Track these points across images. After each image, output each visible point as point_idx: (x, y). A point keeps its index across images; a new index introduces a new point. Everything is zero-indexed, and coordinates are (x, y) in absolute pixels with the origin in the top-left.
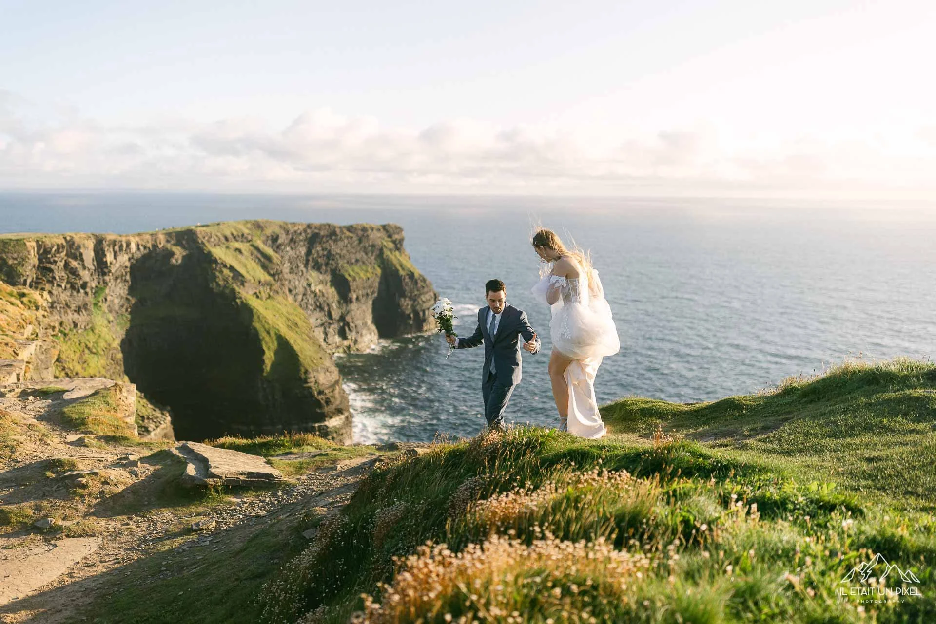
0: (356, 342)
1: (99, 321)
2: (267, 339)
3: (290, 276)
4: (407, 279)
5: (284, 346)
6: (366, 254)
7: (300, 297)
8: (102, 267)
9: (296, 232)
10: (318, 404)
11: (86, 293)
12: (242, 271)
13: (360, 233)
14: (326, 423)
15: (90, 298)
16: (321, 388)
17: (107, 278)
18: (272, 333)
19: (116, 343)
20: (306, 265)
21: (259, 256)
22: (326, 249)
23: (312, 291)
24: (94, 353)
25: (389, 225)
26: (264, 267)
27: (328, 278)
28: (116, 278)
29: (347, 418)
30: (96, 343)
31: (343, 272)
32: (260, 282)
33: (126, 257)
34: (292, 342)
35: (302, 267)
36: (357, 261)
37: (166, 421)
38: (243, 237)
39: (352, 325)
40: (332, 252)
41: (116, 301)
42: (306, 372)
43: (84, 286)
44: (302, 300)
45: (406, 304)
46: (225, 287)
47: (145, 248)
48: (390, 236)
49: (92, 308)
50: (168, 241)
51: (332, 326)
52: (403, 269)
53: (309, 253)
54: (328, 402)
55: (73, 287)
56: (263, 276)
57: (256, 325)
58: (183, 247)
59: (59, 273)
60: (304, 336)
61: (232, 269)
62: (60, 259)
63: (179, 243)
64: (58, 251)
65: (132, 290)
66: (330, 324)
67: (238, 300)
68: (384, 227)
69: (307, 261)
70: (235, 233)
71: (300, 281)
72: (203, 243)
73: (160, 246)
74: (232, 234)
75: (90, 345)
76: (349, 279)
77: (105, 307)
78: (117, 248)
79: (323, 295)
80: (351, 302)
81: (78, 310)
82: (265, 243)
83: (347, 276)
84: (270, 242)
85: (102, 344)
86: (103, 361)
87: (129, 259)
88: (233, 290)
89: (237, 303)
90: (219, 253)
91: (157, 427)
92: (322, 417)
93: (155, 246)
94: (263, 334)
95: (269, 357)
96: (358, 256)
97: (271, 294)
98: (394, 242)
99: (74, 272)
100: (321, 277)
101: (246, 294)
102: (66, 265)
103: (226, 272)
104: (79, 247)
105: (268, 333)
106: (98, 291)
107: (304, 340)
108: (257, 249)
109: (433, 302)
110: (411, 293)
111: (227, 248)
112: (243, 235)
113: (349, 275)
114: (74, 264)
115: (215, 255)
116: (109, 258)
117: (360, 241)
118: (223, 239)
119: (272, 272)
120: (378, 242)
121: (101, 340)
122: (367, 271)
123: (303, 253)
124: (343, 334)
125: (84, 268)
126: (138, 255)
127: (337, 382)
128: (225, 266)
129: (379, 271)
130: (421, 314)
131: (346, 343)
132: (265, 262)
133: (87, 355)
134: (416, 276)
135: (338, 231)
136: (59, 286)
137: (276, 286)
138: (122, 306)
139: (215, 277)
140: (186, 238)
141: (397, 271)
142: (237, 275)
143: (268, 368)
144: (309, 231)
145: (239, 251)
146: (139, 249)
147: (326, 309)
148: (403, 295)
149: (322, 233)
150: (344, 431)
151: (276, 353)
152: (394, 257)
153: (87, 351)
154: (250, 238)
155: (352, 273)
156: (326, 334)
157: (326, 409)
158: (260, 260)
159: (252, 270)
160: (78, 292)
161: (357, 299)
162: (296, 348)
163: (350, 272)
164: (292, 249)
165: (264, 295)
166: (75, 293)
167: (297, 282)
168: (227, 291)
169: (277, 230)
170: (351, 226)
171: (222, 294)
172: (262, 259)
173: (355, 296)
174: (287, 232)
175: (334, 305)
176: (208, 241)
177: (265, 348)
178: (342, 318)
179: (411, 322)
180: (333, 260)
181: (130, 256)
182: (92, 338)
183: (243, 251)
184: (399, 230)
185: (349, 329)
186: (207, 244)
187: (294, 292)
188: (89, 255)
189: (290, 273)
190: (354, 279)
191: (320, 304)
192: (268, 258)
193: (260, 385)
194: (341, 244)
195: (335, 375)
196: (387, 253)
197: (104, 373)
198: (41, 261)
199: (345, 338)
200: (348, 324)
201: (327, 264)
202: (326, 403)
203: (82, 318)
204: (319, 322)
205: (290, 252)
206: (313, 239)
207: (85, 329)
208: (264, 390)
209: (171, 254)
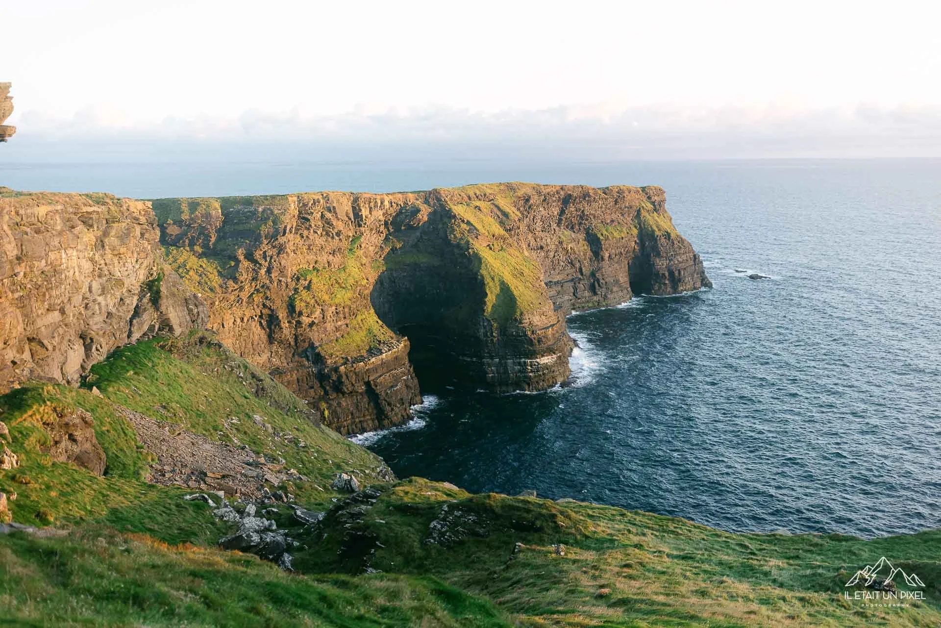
0: (605, 298)
1: (352, 263)
2: (491, 284)
3: (542, 234)
4: (663, 240)
5: (505, 291)
6: (623, 215)
7: (552, 254)
8: (357, 218)
9: (548, 193)
10: (531, 342)
11: (341, 240)
12: (478, 226)
13: (616, 196)
14: (538, 360)
15: (345, 244)
16: (535, 329)
17: (362, 229)
18: (496, 279)
20: (559, 224)
21: (499, 214)
22: (580, 210)
23: (563, 249)
24: (343, 288)
25: (649, 187)
26: (502, 223)
27: (581, 236)
28: (371, 230)
29: (559, 358)
30: (346, 279)
31: (595, 231)
32: (493, 236)
33: (381, 212)
34: (512, 288)
35: (554, 226)
36: (612, 221)
37: (402, 346)
38: (484, 197)
39: (602, 281)
40: (586, 213)
41: (371, 248)
42: (522, 314)
43: (338, 234)
44: (554, 257)
45: (661, 264)
46: (461, 239)
47: (397, 205)
48: (649, 198)
49: (346, 252)
50: (417, 200)
51: (582, 282)
52: (659, 230)
53: (562, 212)
55: (327, 234)
56: (498, 230)
57: (483, 272)
58: (429, 205)
59: (316, 222)
60: (528, 284)
61: (468, 223)
62: (317, 212)
63: (426, 202)
64: (315, 205)
65: (386, 241)
66: (580, 279)
67: (470, 250)
68: (643, 189)
69: (560, 220)
70: (478, 193)
71: (551, 239)
72: (446, 201)
73: (410, 204)
74: (476, 194)
75: (340, 281)
76: (601, 238)
77: (359, 252)
78: (372, 204)
79: (575, 253)
80: (603, 259)
81: (333, 253)
83: (599, 235)
84: (522, 202)
85: (351, 281)
86: (349, 294)
87: (384, 214)
88: (468, 242)
89: (469, 253)
90: (459, 210)
91: (389, 350)
92: (533, 354)
93: (406, 204)
94: (488, 280)
95: (491, 299)
96: (614, 216)
97: (504, 247)
98: (653, 203)
99: (329, 223)
100: (573, 235)
101: (479, 246)
102: (322, 216)
103: (464, 226)
104: (333, 203)
105: (493, 279)
106: (355, 239)
107: (526, 287)
108: (497, 207)
109: (692, 263)
110: (667, 253)
111: (468, 205)
112: (485, 195)
113: (602, 235)
114: (328, 215)
115: (454, 211)
116: (365, 212)
117: (616, 202)
118: (466, 198)
119: (508, 227)
120: (636, 203)
121: (351, 278)
122: (621, 231)
123: (556, 213)
124: (593, 289)
125: (338, 219)
126: (391, 211)
127: (552, 326)
128: (463, 221)
129: (635, 232)
130: (676, 273)
131: (595, 298)
132: (503, 219)
133: (336, 288)
134: (673, 236)
135: (591, 192)
136: (315, 232)
137: (511, 240)
138: (376, 253)
139: (454, 230)
140: (433, 197)
141: (653, 231)
142: (472, 229)
143: (489, 310)
144: (562, 193)
145: (479, 208)
146: (392, 206)
147: (578, 265)
148: (658, 255)
149: (575, 194)
150: (556, 368)
151: (498, 296)
152: (652, 220)
154: (492, 197)
155: (605, 233)
156: (575, 289)
157: (538, 347)
158: (498, 217)
159: (488, 225)
160: (333, 238)
161: (610, 258)
162: (515, 293)
163: (602, 232)
164: (545, 209)
165: (497, 248)
166: (330, 239)
167: (549, 240)
168: (462, 242)
169: (529, 191)
170: (607, 188)
171: (458, 246)
172: (501, 217)
173: (607, 255)
174: (539, 193)
175: (586, 263)
176: (451, 199)
177: (487, 292)
178: (593, 274)
179: (667, 282)
180: (587, 220)
181: (384, 211)
182: (343, 275)
183: (483, 209)
184: (660, 192)
185: (599, 285)
186: (449, 202)
187: (545, 249)
188: (344, 209)
189: (543, 231)
190: (607, 239)
191: (572, 260)
192: (506, 215)
193: (481, 324)
194: (594, 204)
196: (644, 213)
197: (349, 303)
198: (300, 213)
199: (595, 294)
200: (598, 281)
201: (580, 224)
202: (539, 341)
203: (336, 260)
204: (570, 277)
205: (543, 212)
206: (567, 200)
207: (339, 269)
208: (485, 327)
209: (419, 211)
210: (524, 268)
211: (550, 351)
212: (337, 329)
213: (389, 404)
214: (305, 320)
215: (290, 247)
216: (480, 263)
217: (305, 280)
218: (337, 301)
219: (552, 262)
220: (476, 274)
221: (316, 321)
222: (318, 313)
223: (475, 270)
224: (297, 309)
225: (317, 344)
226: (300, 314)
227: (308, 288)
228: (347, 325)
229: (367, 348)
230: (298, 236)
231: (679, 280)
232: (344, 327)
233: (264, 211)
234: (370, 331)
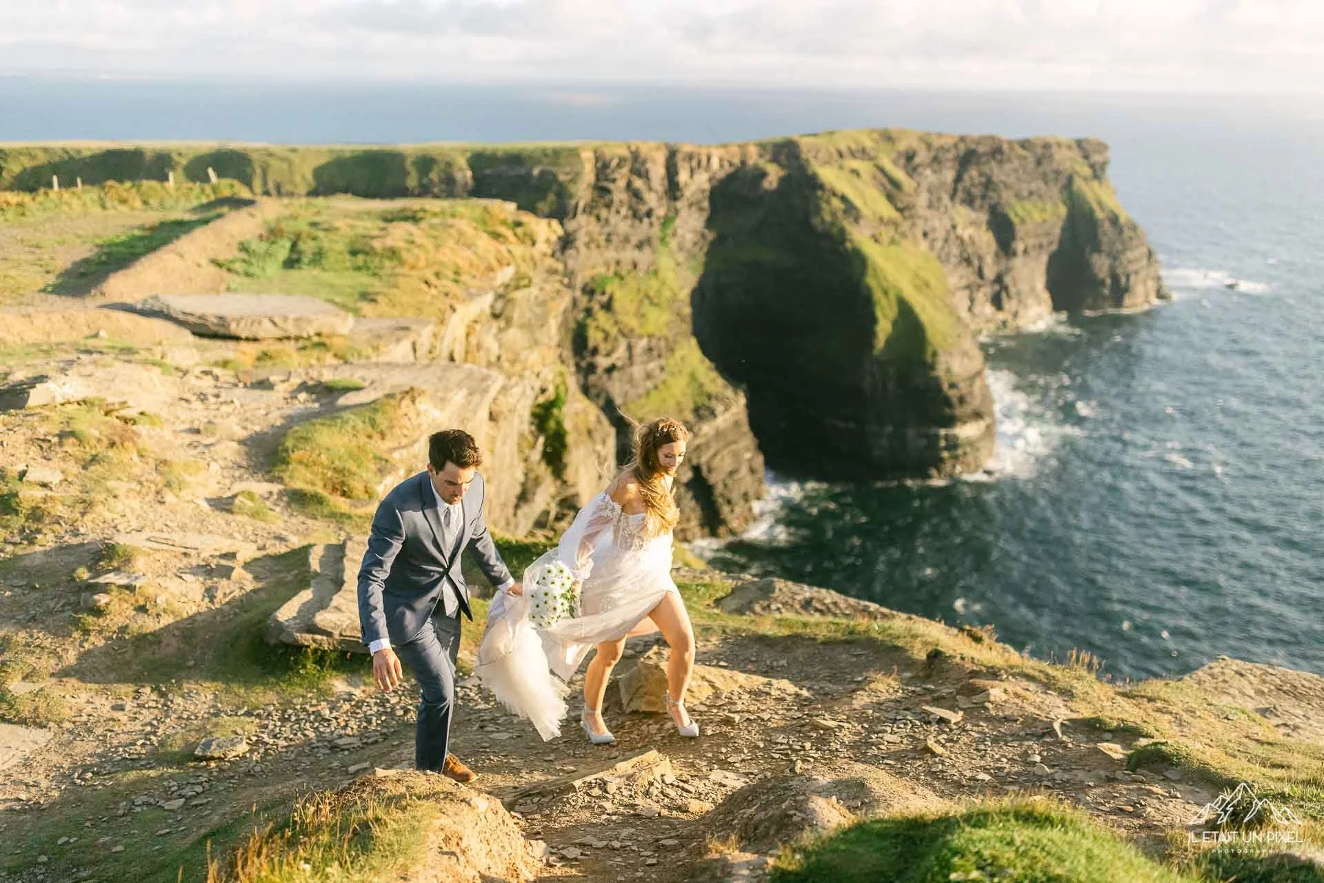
0: (1015, 315)
1: (665, 263)
2: (883, 302)
3: (927, 213)
4: (1107, 225)
5: (906, 314)
6: (1046, 183)
7: (939, 244)
8: (673, 190)
9: (942, 147)
10: (947, 402)
11: (651, 224)
12: (858, 202)
13: (1039, 152)
14: (957, 431)
15: (656, 231)
16: (955, 379)
17: (679, 204)
18: (892, 296)
19: (685, 294)
20: (952, 198)
21: (885, 181)
22: (985, 174)
23: (957, 237)
24: (655, 305)
25: (1087, 140)
26: (890, 198)
27: (983, 217)
28: (691, 205)
29: (988, 427)
30: (659, 291)
31: (1006, 210)
32: (881, 219)
33: (705, 177)
34: (918, 309)
35: (946, 199)
36: (1031, 193)
37: (739, 403)
38: (863, 154)
39: (1012, 289)
40: (995, 179)
41: (689, 236)
42: (935, 354)
43: (649, 214)
44: (942, 248)
45: (1101, 265)
46: (832, 224)
47: (731, 164)
48: (1086, 157)
49: (656, 242)
50: (761, 156)
51: (983, 290)
52: (1102, 209)
53: (958, 179)
54: (962, 400)
55: (635, 215)
56: (887, 210)
57: (870, 281)
58: (781, 165)
59: (619, 194)
60: (939, 303)
61: (844, 199)
62: (621, 177)
63: (775, 160)
64: (619, 166)
65: (710, 223)
66: (979, 286)
67: (848, 245)
68: (1080, 143)
69: (955, 190)
70: (854, 147)
71: (940, 221)
72: (807, 160)
73: (750, 163)
74: (849, 148)
75: (652, 294)
76: (1015, 220)
77: (673, 243)
78: (694, 163)
79: (974, 243)
80: (1014, 254)
81: (639, 246)
82: (895, 162)
83: (1012, 216)
84: (902, 161)
85: (667, 294)
86: (666, 317)
87: (709, 180)
88: (842, 231)
89: (846, 249)
90: (828, 175)
91: (726, 410)
92: (950, 421)
93: (743, 163)
94: (878, 295)
95: (884, 328)
96: (1033, 186)
97: (897, 237)
98: (1092, 166)
99: (636, 195)
100: (973, 216)
101: (860, 236)
102: (629, 185)
103: (836, 203)
104: (644, 162)
105: (886, 293)
106: (667, 221)
107: (937, 308)
108: (882, 170)
109: (1144, 262)
110: (1111, 247)
111: (841, 167)
112: (864, 150)
113: (1016, 215)
114: (638, 183)
115: (821, 177)
116: (683, 177)
117: (1039, 162)
118: (835, 155)
119: (900, 205)
120: (1067, 166)
121: (665, 288)
122: (1044, 210)
123: (950, 179)
124: (997, 302)
125: (650, 189)
126: (721, 175)
127: (979, 374)
128: (834, 194)
129: (1063, 210)
130: (1123, 280)
131: (1001, 316)
132: (892, 190)
133: (647, 307)
134: (1122, 220)
135: (1005, 147)
136: (618, 212)
137: (905, 226)
138: (695, 244)
139: (820, 209)
140: (786, 152)
141: (1092, 212)
142: (850, 209)
143: (881, 345)
144: (961, 146)
145: (855, 172)
146: (721, 166)
147: (976, 263)
148: (1097, 248)
149: (981, 150)
150: (981, 444)
151: (895, 324)
152: (1090, 191)
153: (646, 302)
154: (873, 154)
155: (1021, 212)
156: (972, 300)
157: (959, 411)
158: (885, 188)
159: (871, 202)
160: (641, 221)
161: (1025, 251)
162: (923, 318)
163: (1017, 210)
164: (934, 172)
165: (885, 238)
166: (637, 223)
167: (937, 222)
168: (834, 230)
169: (915, 144)
170: (1028, 141)
171: (827, 235)
172: (889, 186)
173: (1021, 247)
174: (929, 146)
175: (989, 259)
176: (815, 157)
177: (878, 314)
178: (999, 279)
179: (1106, 292)
180: (994, 190)
181: (711, 175)
182: (654, 284)
183: (862, 172)
184: (1102, 147)
185: (1008, 295)
186: (813, 161)
187: (931, 236)
188: (657, 171)
189: (928, 208)
190: (1023, 221)
191: (968, 255)
192: (896, 184)
193: (867, 367)
194: (1007, 167)
195: (977, 360)
196: (1079, 184)
197: (665, 332)
198: (598, 178)
199: (1001, 309)
200: (1006, 287)
201: (984, 197)
202: (960, 401)
203: (644, 257)
204: (964, 282)
205: (931, 177)
206: (967, 159)
207: (647, 272)
208: (874, 375)
209: (763, 175)
211: (978, 415)
212: (649, 376)
213: (729, 502)
214: (602, 362)
215: (581, 239)
217: (603, 293)
218: (650, 328)
221: (619, 364)
222: (621, 351)
223: (856, 278)
224: (591, 344)
225: (618, 401)
226: (595, 351)
227: (608, 307)
228: (662, 369)
229: (691, 406)
230: (593, 219)
231: (1126, 290)
232: (657, 372)
233: (543, 173)
234: (693, 377)
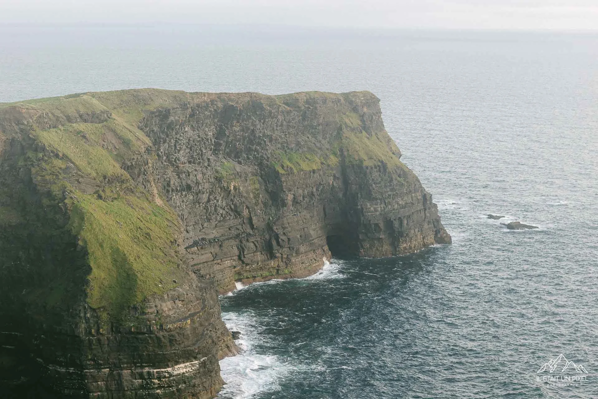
0: (288, 262)
2: (99, 253)
3: (188, 167)
4: (375, 174)
6: (315, 136)
7: (205, 197)
9: (198, 106)
14: (170, 370)
16: (165, 322)
21: (116, 142)
22: (248, 129)
23: (223, 189)
26: (119, 157)
27: (251, 169)
31: (272, 161)
32: (105, 178)
35: (208, 154)
36: (299, 146)
38: (94, 117)
39: (282, 237)
40: (258, 134)
42: (144, 299)
44: (209, 201)
45: (373, 210)
46: (54, 183)
48: (355, 110)
52: (370, 159)
53: (221, 134)
56: (113, 168)
57: (86, 235)
61: (65, 158)
66: (249, 235)
68: (346, 96)
69: (217, 145)
70: (83, 110)
71: (204, 174)
74: (78, 112)
76: (281, 171)
79: (240, 195)
80: (284, 204)
83: (278, 168)
89: (65, 205)
90: (50, 138)
92: (164, 361)
96: (301, 139)
97: (122, 193)
98: (361, 118)
100: (238, 168)
101: (82, 193)
103: (57, 163)
107: (154, 257)
108: (115, 132)
109: (420, 207)
110: (382, 194)
111: (67, 131)
112: (95, 114)
113: (283, 167)
115: (44, 141)
117: (304, 117)
118: (63, 120)
120: (335, 119)
122: (312, 161)
123: (210, 134)
124: (269, 250)
128: (57, 156)
129: (334, 162)
130: (396, 224)
131: (273, 263)
134: (390, 167)
135: (266, 103)
137: (136, 182)
139: (42, 169)
141: (361, 161)
142: (71, 168)
143: (95, 293)
144: (220, 104)
145: (83, 134)
147: (246, 213)
148: (369, 196)
149: (240, 107)
154: (104, 116)
155: (287, 163)
156: (241, 249)
157: (170, 351)
158: (115, 149)
161: (295, 202)
163: (282, 162)
164: (193, 129)
165: (110, 195)
167: (200, 176)
168: (55, 188)
170: (290, 96)
171: (48, 194)
173: (290, 197)
175: (258, 210)
176: (39, 122)
177: (92, 264)
178: (269, 227)
180: (259, 144)
184: (372, 100)
185: (279, 244)
186: (36, 126)
187: (195, 189)
189: (190, 162)
190: (290, 173)
191: (235, 206)
193: (82, 315)
194: (269, 121)
196: (346, 133)
199: (272, 256)
200: (277, 238)
201: (249, 150)
202: (171, 341)
204: (234, 232)
205: (191, 133)
206: (227, 115)
208: (87, 320)
210: (153, 227)
211: (188, 356)
216: (82, 219)
219: (206, 208)
220: (75, 238)
223: (74, 232)
231: (401, 234)
